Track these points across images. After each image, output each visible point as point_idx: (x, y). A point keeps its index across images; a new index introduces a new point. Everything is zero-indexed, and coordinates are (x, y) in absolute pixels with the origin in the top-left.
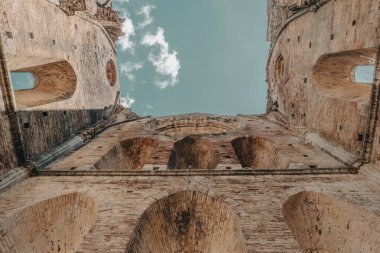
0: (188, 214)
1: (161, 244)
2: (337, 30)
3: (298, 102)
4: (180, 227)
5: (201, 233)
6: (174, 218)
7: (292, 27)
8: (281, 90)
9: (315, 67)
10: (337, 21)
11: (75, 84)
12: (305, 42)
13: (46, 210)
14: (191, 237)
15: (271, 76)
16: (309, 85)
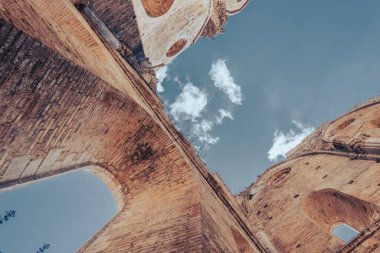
0: (152, 154)
1: (115, 141)
2: (361, 180)
3: (274, 206)
4: (136, 154)
5: (146, 176)
6: (140, 142)
7: (318, 158)
8: (266, 190)
9: (315, 192)
10: (366, 175)
11: (159, 15)
12: (322, 172)
13: (68, 23)
14: (134, 171)
15: (266, 176)
16: (297, 201)
